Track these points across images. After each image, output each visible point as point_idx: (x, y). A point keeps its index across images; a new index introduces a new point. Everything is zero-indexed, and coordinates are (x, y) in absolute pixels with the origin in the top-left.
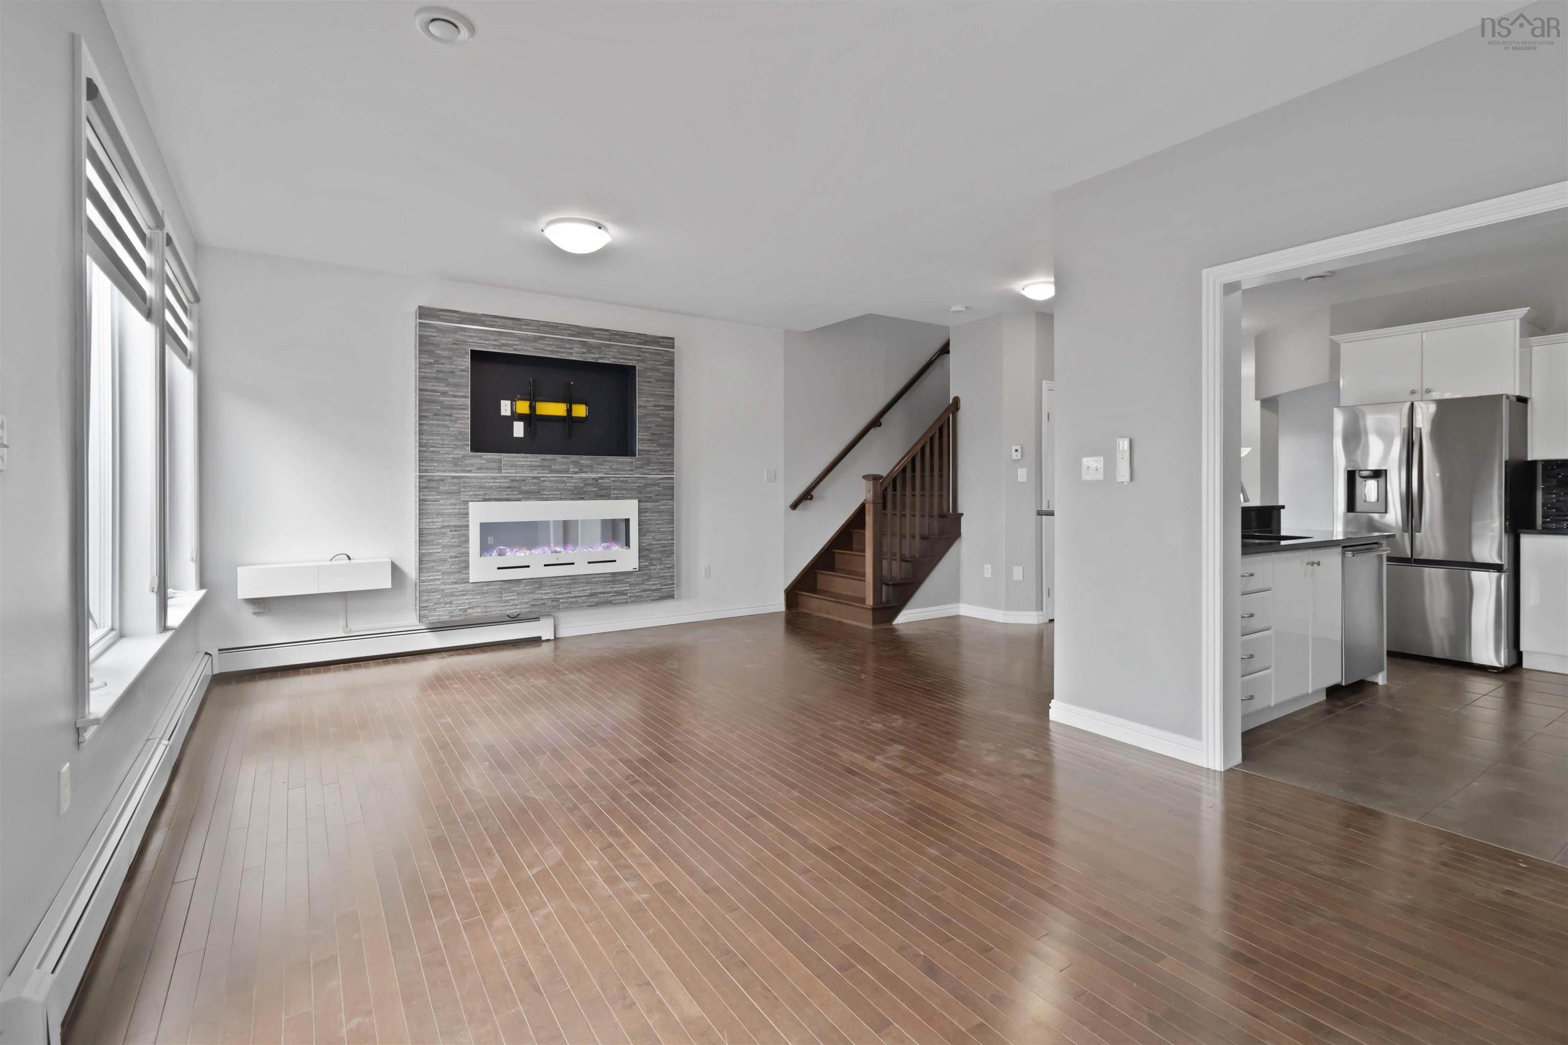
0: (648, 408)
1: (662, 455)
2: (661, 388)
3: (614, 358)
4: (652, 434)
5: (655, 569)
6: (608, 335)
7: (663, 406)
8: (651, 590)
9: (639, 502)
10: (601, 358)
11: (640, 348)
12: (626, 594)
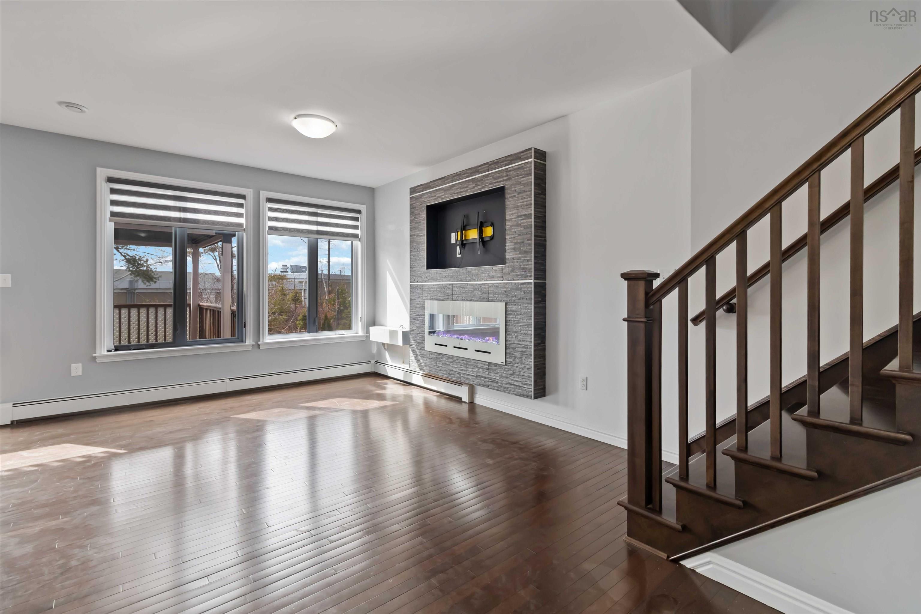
0: (513, 220)
1: (523, 262)
2: (522, 199)
3: (490, 184)
4: (515, 243)
5: (517, 367)
6: (488, 167)
7: (524, 215)
8: (514, 385)
9: (506, 304)
10: (483, 188)
11: (507, 169)
12: (497, 383)
